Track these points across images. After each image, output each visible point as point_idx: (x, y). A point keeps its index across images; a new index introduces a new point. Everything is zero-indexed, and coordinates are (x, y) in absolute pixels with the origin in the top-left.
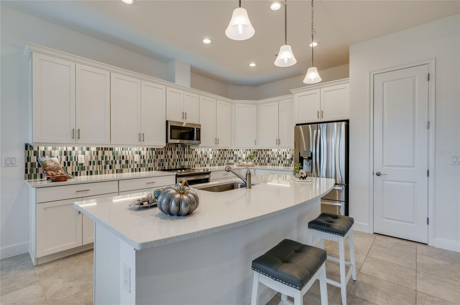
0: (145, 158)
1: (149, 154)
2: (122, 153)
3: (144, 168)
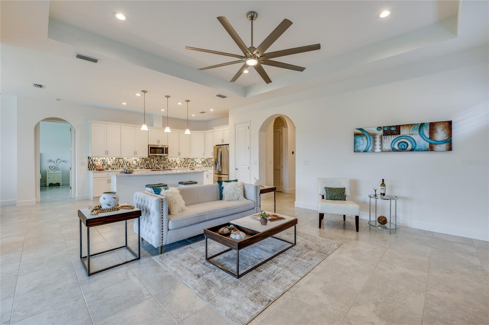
0: (139, 163)
1: (141, 161)
2: (127, 160)
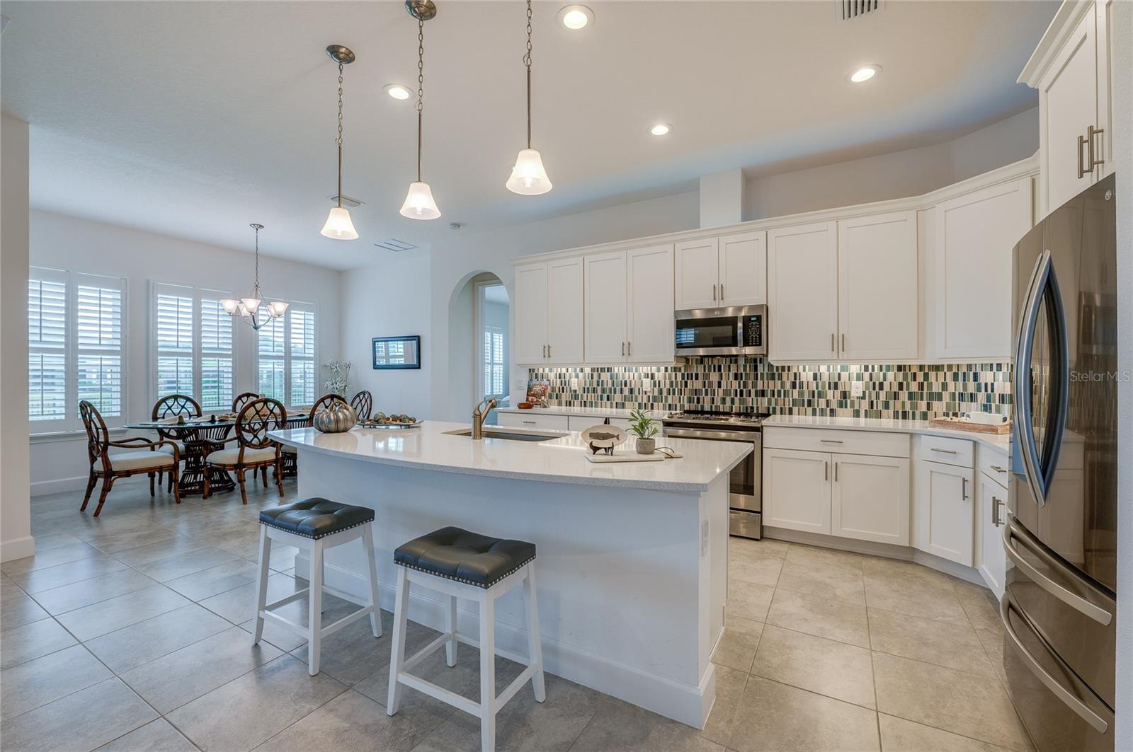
1: (670, 378)
2: (623, 377)
3: (661, 405)
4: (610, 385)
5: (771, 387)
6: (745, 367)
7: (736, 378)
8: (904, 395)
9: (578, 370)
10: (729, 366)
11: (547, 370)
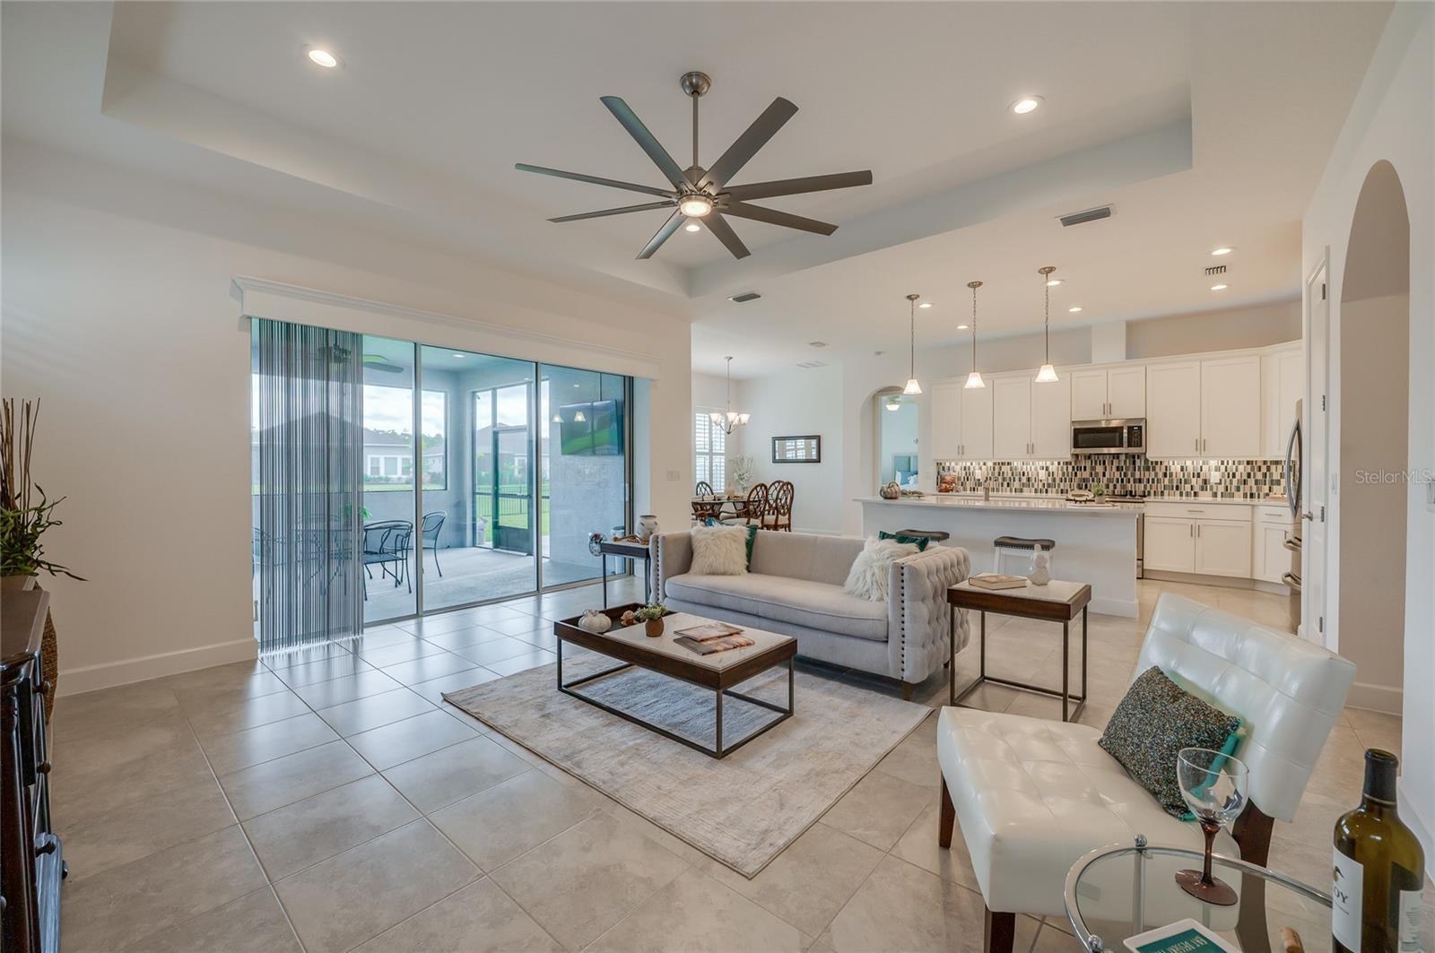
1: (1062, 470)
2: (1021, 469)
3: (1054, 490)
4: (1010, 475)
5: (1147, 476)
6: (1125, 462)
7: (1118, 470)
8: (1251, 482)
9: (981, 464)
10: (1112, 462)
11: (953, 464)
